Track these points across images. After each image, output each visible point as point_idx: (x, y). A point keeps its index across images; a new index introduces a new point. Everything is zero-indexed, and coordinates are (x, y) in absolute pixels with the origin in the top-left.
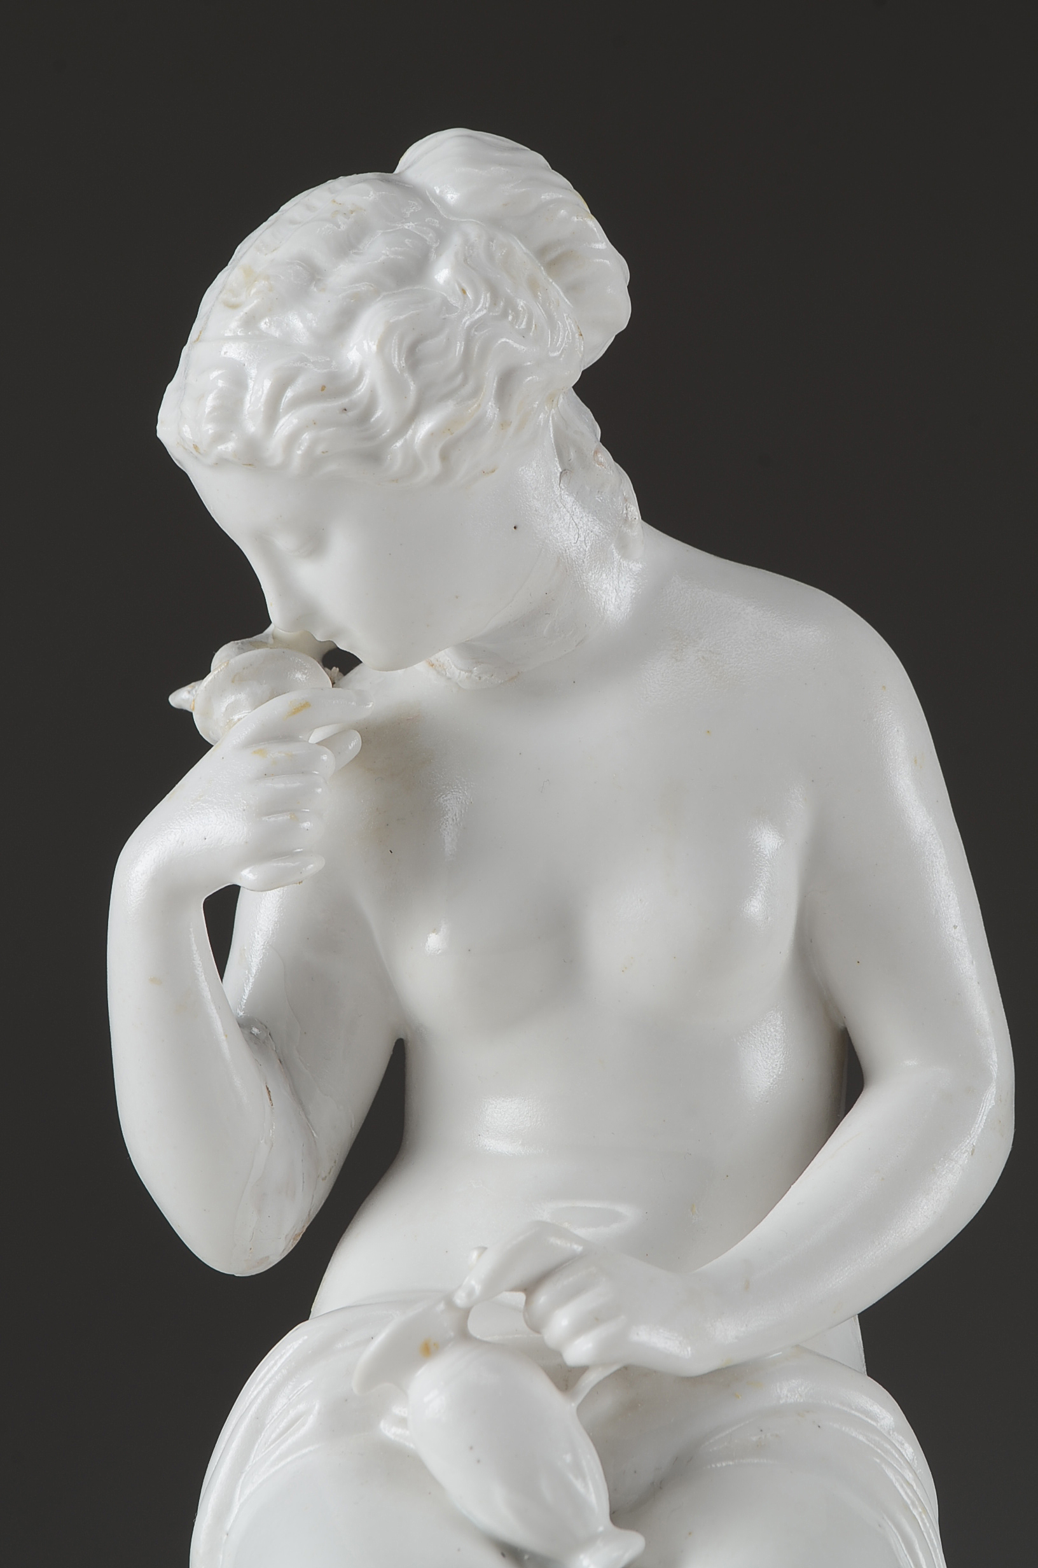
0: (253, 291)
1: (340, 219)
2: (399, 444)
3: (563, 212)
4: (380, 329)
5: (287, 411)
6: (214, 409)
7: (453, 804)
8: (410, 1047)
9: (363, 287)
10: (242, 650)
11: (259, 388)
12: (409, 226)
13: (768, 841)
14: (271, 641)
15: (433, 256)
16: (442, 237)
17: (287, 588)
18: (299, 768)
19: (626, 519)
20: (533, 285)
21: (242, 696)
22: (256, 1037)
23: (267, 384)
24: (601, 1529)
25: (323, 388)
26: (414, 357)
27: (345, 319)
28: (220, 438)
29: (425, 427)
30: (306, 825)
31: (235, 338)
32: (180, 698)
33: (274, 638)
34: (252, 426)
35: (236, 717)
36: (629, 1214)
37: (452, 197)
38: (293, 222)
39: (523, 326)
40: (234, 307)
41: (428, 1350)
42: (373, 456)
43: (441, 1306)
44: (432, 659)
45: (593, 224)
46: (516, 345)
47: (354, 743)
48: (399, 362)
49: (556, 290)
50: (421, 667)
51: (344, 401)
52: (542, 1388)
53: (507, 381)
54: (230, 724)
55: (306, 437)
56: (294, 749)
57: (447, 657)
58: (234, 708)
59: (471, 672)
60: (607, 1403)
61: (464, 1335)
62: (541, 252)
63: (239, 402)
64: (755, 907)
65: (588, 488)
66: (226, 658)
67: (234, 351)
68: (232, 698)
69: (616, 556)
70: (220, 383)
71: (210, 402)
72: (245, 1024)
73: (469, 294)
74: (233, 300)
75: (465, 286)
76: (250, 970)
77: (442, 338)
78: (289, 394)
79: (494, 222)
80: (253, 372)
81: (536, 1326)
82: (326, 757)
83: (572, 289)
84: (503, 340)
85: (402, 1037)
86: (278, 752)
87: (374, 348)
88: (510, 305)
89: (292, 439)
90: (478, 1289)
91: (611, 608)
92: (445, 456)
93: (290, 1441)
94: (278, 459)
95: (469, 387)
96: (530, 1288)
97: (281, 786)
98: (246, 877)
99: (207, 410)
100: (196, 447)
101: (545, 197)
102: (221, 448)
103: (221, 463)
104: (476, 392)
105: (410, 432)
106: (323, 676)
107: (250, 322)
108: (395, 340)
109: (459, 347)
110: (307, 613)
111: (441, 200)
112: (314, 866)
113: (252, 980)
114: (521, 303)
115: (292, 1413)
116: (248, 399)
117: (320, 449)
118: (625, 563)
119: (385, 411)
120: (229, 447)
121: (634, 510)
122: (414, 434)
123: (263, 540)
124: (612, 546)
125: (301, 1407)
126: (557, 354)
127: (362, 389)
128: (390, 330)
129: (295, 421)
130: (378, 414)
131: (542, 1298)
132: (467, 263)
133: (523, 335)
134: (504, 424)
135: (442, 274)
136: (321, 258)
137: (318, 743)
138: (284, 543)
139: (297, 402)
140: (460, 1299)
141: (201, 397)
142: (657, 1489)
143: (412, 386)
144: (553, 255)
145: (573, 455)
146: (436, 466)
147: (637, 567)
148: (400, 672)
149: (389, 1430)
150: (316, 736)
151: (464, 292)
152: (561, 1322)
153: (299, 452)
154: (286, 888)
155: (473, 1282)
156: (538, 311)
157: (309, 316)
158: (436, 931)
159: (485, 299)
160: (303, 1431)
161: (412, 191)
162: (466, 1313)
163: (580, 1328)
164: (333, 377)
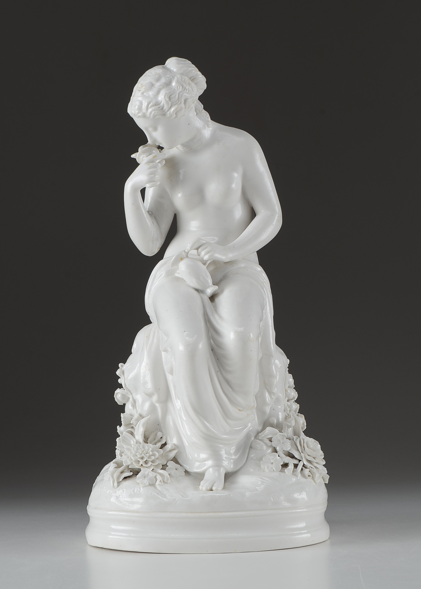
0: (143, 88)
1: (156, 75)
2: (168, 112)
3: (193, 71)
4: (164, 94)
5: (150, 108)
6: (138, 108)
7: (182, 172)
8: (177, 215)
9: (161, 87)
10: (144, 147)
11: (145, 104)
12: (168, 76)
13: (236, 175)
14: (148, 145)
15: (172, 80)
16: (173, 77)
17: (151, 137)
18: (155, 167)
19: (208, 121)
20: (189, 84)
21: (145, 155)
22: (150, 214)
23: (146, 104)
24: (211, 285)
25: (155, 104)
26: (170, 98)
27: (158, 92)
28: (139, 113)
29: (173, 109)
30: (157, 176)
31: (140, 96)
32: (133, 156)
33: (149, 144)
34: (144, 111)
35: (144, 159)
36: (216, 238)
37: (175, 70)
38: (149, 76)
39: (188, 91)
40: (140, 91)
41: (182, 259)
42: (164, 115)
43: (183, 252)
44: (177, 147)
45: (199, 73)
46: (187, 95)
47: (164, 162)
48: (167, 99)
49: (193, 84)
50: (175, 148)
51: (159, 106)
52: (201, 264)
53: (185, 101)
54: (143, 160)
55: (153, 112)
56: (154, 164)
57: (179, 146)
58: (143, 157)
59: (183, 149)
60: (212, 268)
61: (187, 257)
62: (190, 78)
63: (142, 107)
64: (234, 186)
65: (201, 116)
66: (141, 149)
67: (140, 99)
68: (143, 156)
69: (207, 127)
70: (138, 104)
71: (137, 107)
72: (148, 212)
73: (178, 87)
74: (139, 90)
75: (178, 86)
76: (148, 202)
77: (174, 95)
78: (150, 105)
79: (182, 74)
80: (144, 102)
81: (199, 255)
82: (159, 165)
83: (196, 84)
84: (185, 94)
85: (175, 213)
86: (151, 164)
87: (163, 97)
88: (185, 88)
89: (151, 113)
90: (189, 248)
91: (206, 136)
92: (176, 114)
93: (160, 278)
94: (149, 116)
95: (179, 103)
96: (197, 249)
97: (152, 170)
98: (147, 186)
99: (136, 108)
100: (135, 114)
101: (190, 69)
102: (139, 114)
103: (139, 117)
104: (181, 103)
105: (170, 110)
106: (158, 151)
107: (143, 93)
108: (167, 96)
109: (177, 96)
110: (155, 141)
111: (173, 71)
112: (158, 183)
113: (149, 204)
114: (187, 88)
115: (160, 274)
116: (143, 106)
117: (155, 114)
118: (208, 128)
119: (166, 107)
120: (140, 114)
121: (210, 119)
122: (171, 111)
123: (147, 129)
124: (206, 126)
125: (162, 273)
126: (194, 95)
127: (162, 104)
128: (166, 94)
129: (151, 110)
130: (165, 108)
131: (200, 250)
132: (178, 82)
133: (188, 93)
134: (186, 108)
135: (174, 84)
136: (154, 82)
137: (158, 162)
138: (150, 129)
139: (151, 107)
140: (186, 251)
141: (135, 106)
142: (221, 281)
143: (170, 103)
144: (192, 79)
145: (198, 111)
146: (175, 116)
147: (211, 129)
148: (171, 149)
149: (177, 275)
150: (157, 161)
151: (177, 87)
152: (203, 253)
153: (152, 115)
154: (154, 187)
155: (188, 248)
156: (190, 88)
157: (152, 92)
158: (180, 193)
159: (181, 87)
160: (162, 276)
161: (168, 70)
162: (188, 253)
163: (206, 254)
164: (157, 102)
